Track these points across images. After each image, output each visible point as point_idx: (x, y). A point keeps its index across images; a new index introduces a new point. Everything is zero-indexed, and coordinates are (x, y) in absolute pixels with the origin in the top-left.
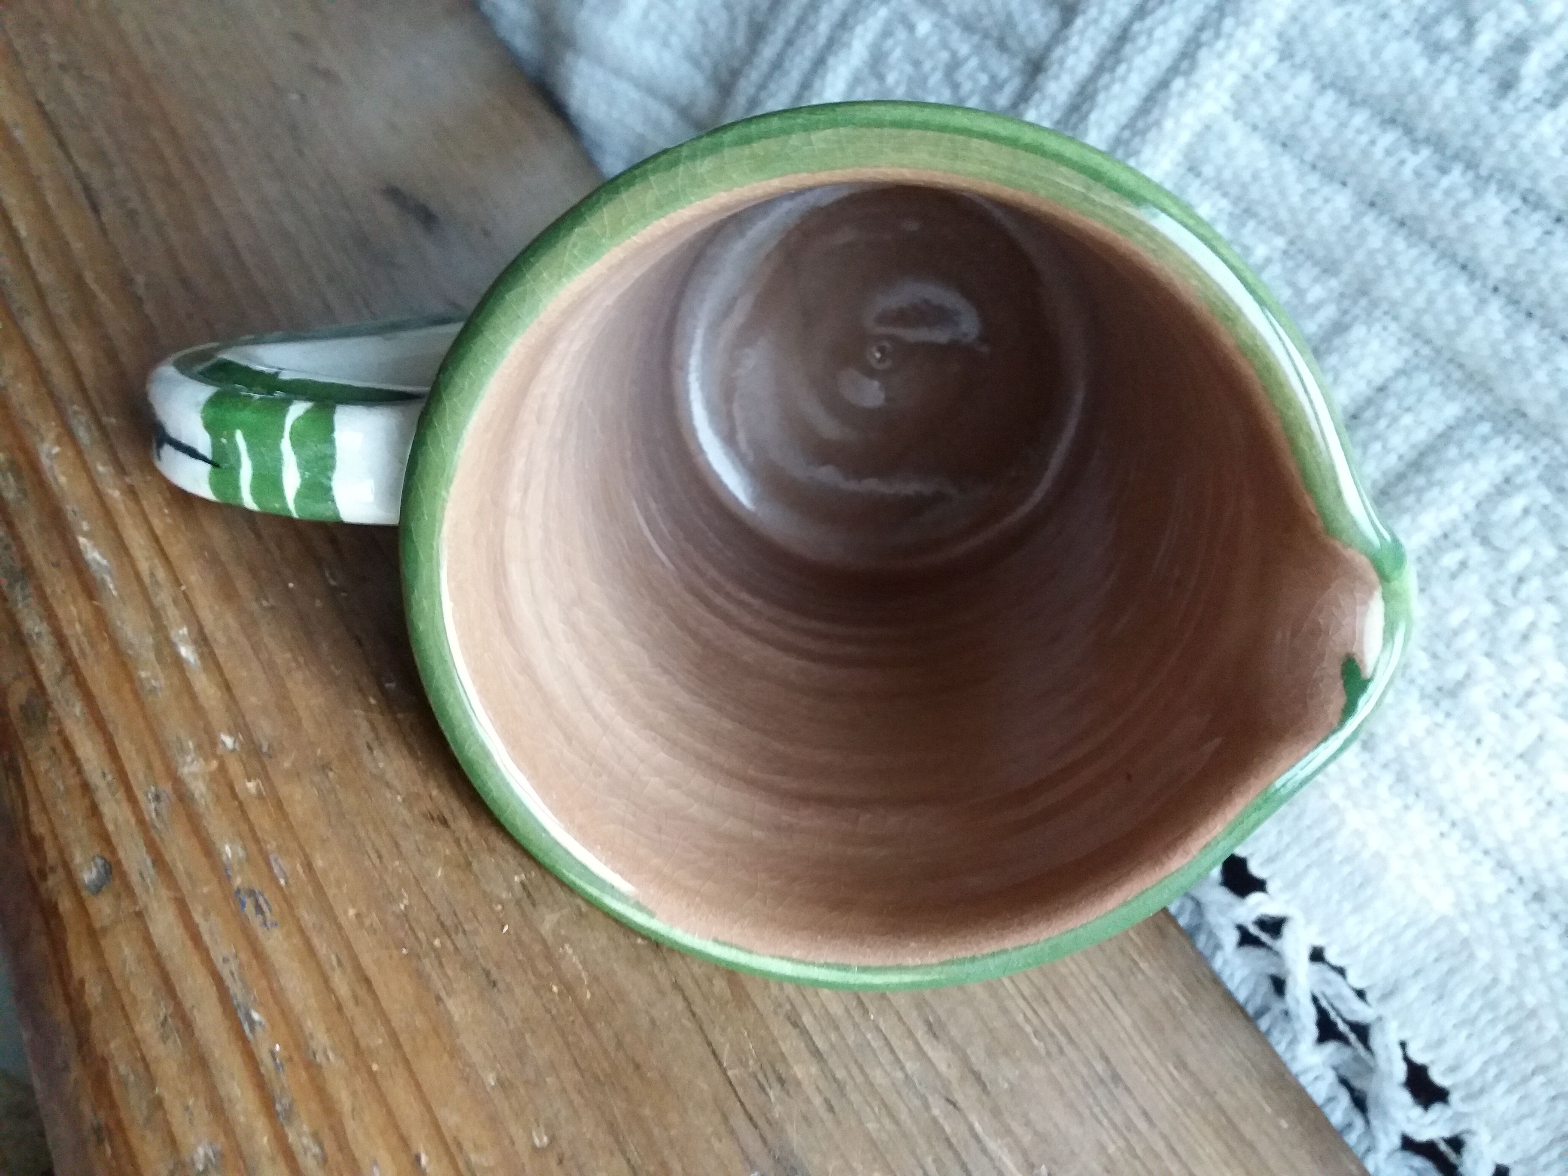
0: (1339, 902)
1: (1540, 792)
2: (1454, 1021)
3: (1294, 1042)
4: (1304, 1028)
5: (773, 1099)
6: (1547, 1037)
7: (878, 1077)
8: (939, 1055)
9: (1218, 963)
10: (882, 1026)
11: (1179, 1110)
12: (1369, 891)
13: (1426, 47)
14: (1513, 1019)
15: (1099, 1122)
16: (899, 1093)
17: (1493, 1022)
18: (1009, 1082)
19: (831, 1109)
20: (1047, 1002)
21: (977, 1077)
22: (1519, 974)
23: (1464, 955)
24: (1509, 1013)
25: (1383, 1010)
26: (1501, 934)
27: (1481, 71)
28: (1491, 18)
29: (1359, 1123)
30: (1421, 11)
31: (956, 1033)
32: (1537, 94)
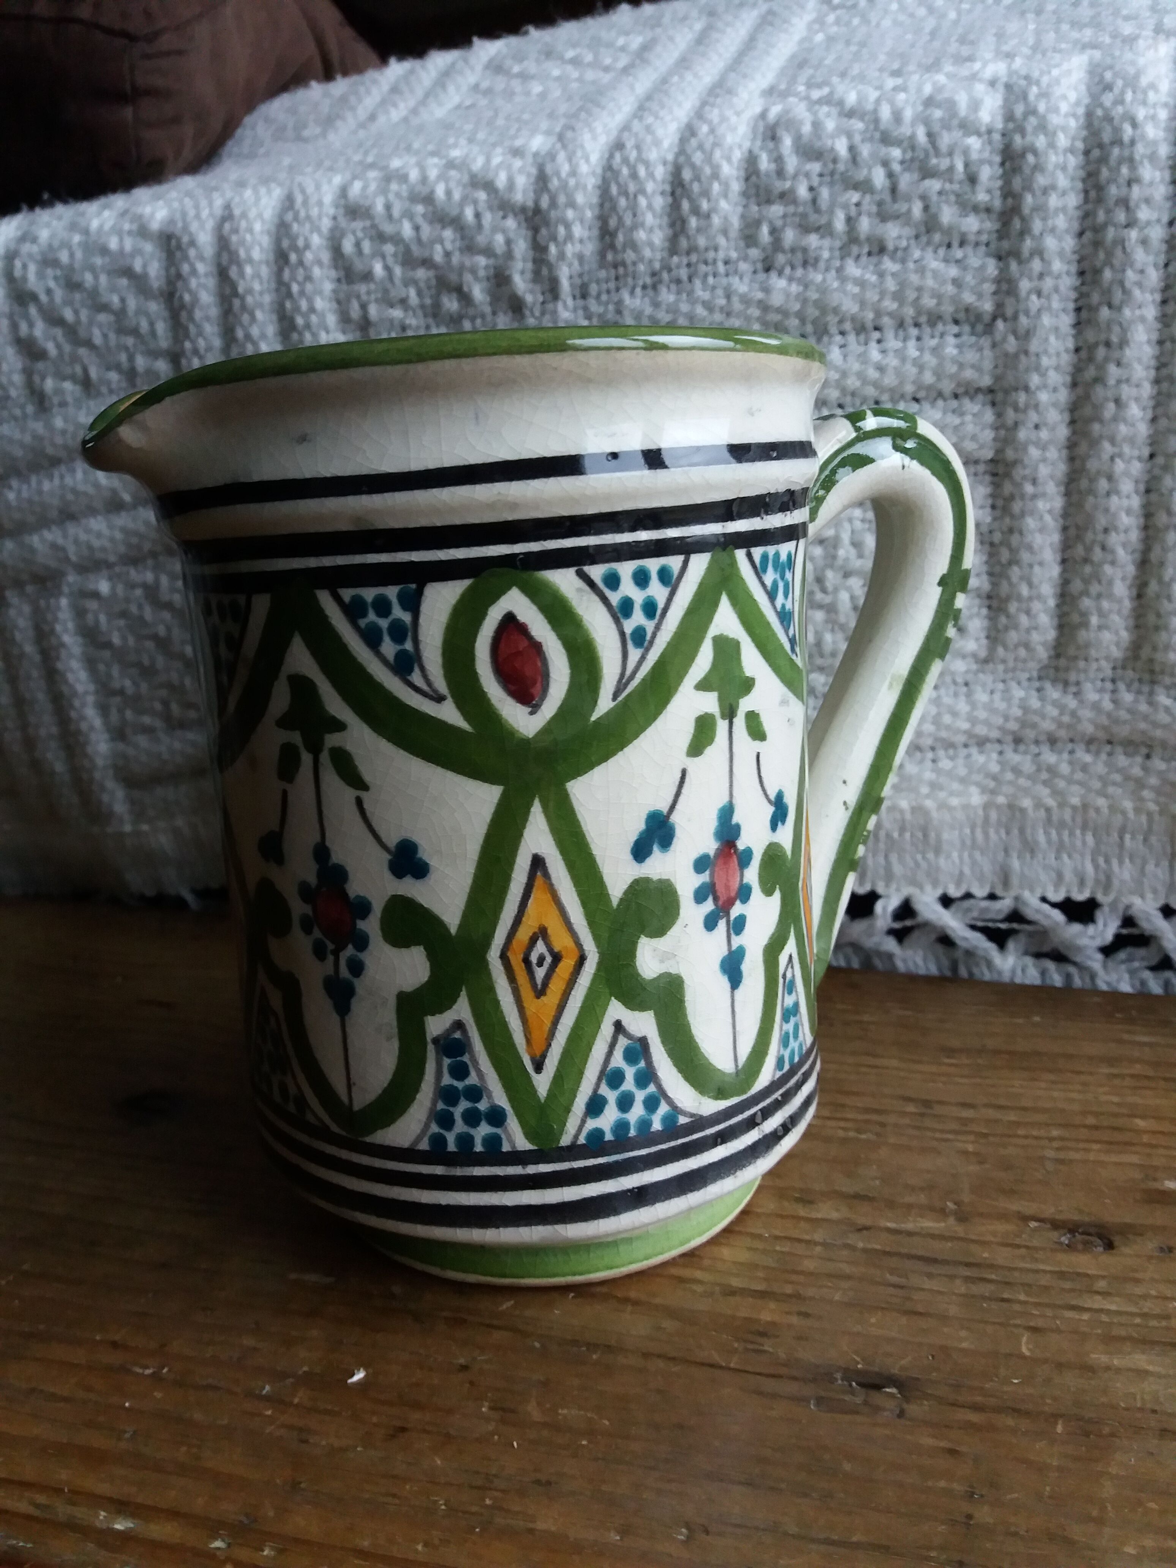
0: (924, 858)
1: (955, 683)
2: (1053, 856)
3: (989, 964)
4: (985, 950)
5: (771, 1350)
6: (1106, 811)
7: (809, 1265)
8: (824, 1211)
9: (901, 966)
10: (777, 1233)
11: (978, 1080)
12: (933, 835)
14: (1079, 820)
15: (946, 1140)
16: (830, 1260)
17: (1072, 834)
18: (876, 1178)
19: (806, 1315)
20: (843, 1106)
21: (857, 1196)
22: (1055, 793)
23: (1018, 814)
24: (1073, 820)
25: (1013, 893)
26: (1022, 781)
27: (494, 313)
28: (468, 277)
29: (1072, 969)
30: (422, 306)
31: (817, 1187)
32: (540, 298)
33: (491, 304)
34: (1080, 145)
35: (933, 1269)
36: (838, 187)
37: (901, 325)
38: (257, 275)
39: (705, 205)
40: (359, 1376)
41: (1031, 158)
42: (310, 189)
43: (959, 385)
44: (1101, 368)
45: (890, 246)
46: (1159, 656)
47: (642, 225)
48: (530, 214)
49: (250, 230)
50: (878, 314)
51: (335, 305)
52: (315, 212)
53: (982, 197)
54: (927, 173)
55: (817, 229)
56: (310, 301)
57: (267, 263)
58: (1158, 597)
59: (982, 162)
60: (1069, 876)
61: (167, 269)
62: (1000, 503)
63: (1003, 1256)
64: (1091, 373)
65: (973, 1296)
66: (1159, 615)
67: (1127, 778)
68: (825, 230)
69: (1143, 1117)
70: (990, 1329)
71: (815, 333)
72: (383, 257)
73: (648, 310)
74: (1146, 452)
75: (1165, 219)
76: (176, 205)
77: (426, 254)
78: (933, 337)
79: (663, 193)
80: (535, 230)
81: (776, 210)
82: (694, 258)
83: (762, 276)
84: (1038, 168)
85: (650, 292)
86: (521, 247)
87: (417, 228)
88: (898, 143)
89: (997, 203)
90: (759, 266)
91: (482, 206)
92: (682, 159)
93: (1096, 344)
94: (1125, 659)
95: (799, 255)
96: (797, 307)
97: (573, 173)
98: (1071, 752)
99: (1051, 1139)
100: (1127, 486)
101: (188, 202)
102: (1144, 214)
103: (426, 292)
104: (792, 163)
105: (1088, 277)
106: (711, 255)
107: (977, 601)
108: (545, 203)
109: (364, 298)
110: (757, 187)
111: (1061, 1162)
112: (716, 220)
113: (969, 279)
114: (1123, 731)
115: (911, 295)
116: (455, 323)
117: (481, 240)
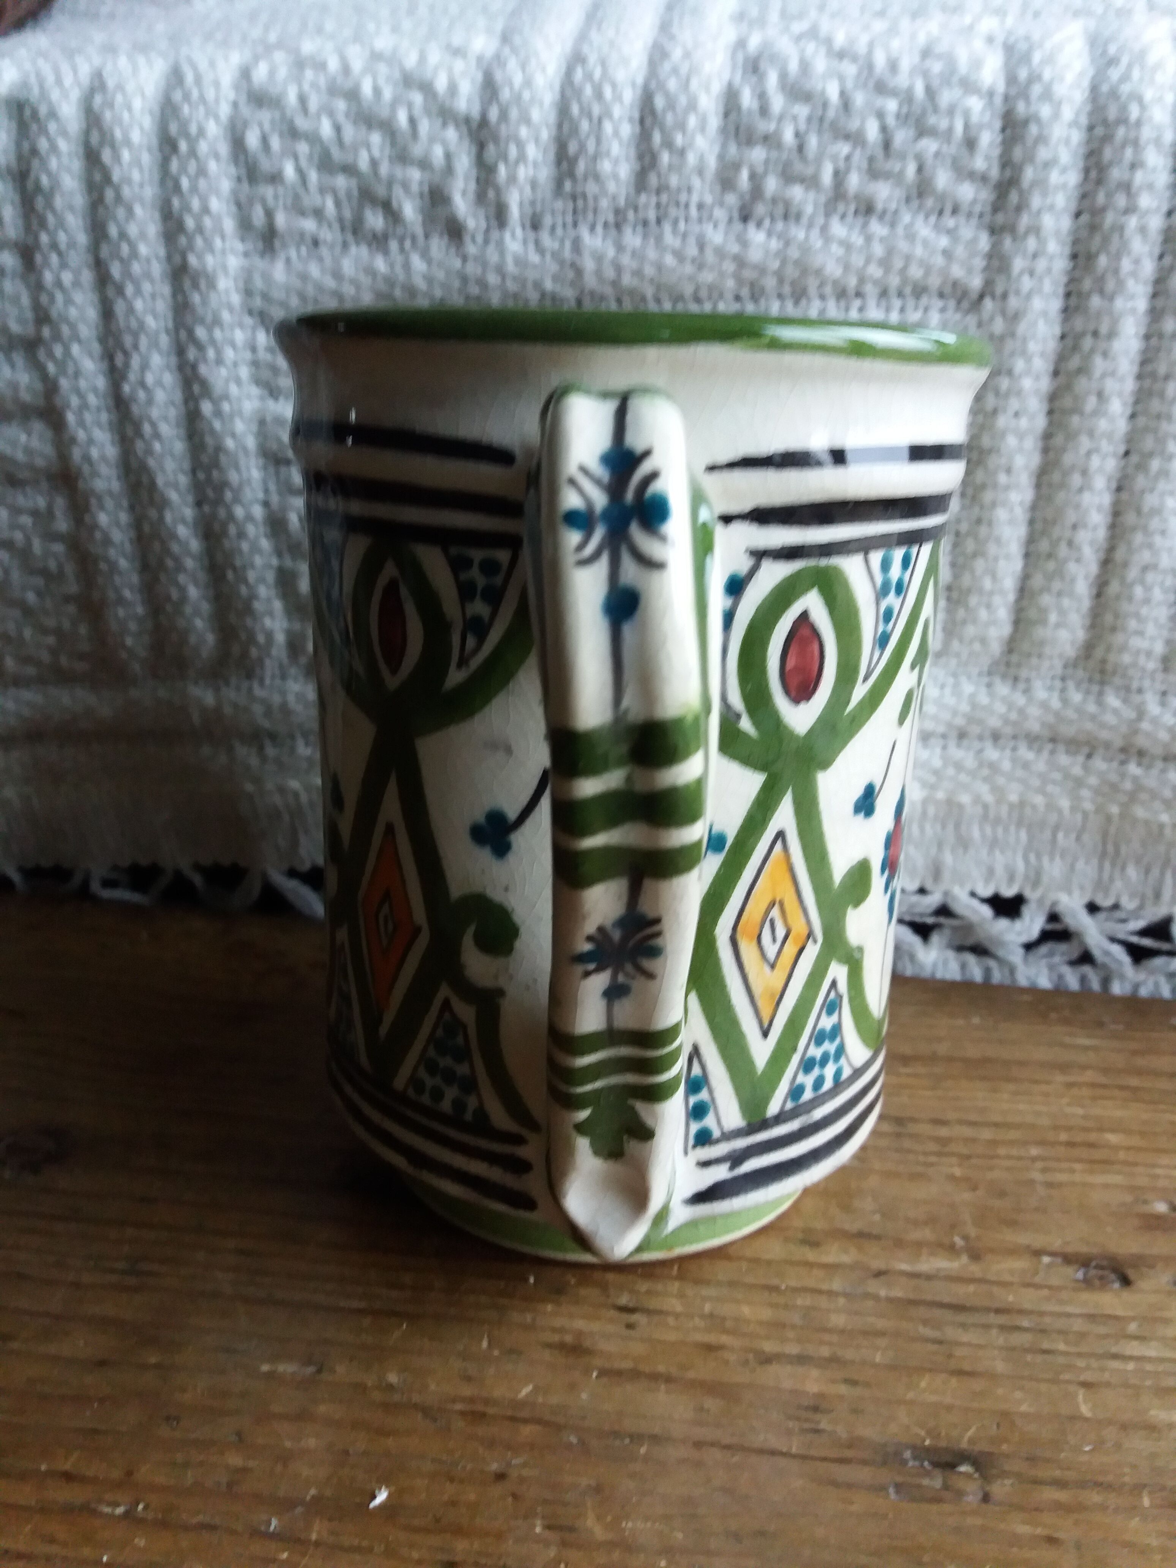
2: (986, 851)
3: (910, 958)
4: (910, 944)
5: (829, 1428)
6: (1042, 809)
7: (838, 1320)
8: (833, 1254)
10: (793, 1283)
13: (369, 245)
14: (1015, 817)
15: (932, 1165)
16: (856, 1313)
17: (1006, 830)
18: (877, 1212)
19: (851, 1382)
21: (861, 1235)
22: (995, 789)
23: (955, 810)
24: (1009, 817)
25: (942, 887)
26: (963, 778)
27: (427, 236)
28: (398, 192)
29: (992, 963)
30: (341, 220)
32: (483, 224)
33: (424, 224)
34: (1084, 121)
35: (962, 1318)
36: (827, 136)
37: (884, 293)
38: (137, 163)
39: (679, 140)
40: (382, 1496)
41: (1033, 129)
42: (203, 66)
44: (1088, 357)
45: (879, 206)
46: (1112, 658)
47: (608, 154)
48: (474, 125)
49: (128, 107)
50: (862, 280)
51: (234, 208)
52: (210, 94)
53: (979, 164)
54: (922, 131)
55: (802, 180)
56: (204, 201)
57: (149, 150)
58: (1118, 597)
59: (981, 127)
60: (1000, 871)
61: (18, 144)
63: (1028, 1299)
64: (1074, 362)
65: (1013, 1349)
66: (1117, 616)
67: (1067, 776)
68: (812, 182)
69: (1113, 1131)
70: (1043, 1387)
71: (793, 294)
72: (296, 158)
73: (610, 252)
74: (1122, 449)
75: (1165, 208)
76: (28, 66)
77: (350, 159)
78: (916, 307)
79: (630, 120)
80: (481, 146)
81: (758, 154)
82: (664, 198)
83: (738, 226)
84: (1042, 139)
85: (613, 232)
86: (464, 163)
87: (338, 129)
88: (893, 93)
89: (995, 173)
90: (736, 215)
91: (418, 110)
92: (653, 84)
93: (1083, 334)
94: (1077, 658)
95: (780, 208)
96: (775, 265)
97: (528, 84)
98: (1014, 749)
99: (1034, 1159)
100: (1100, 483)
101: (41, 62)
102: (1145, 201)
103: (345, 204)
104: (777, 103)
105: (1081, 261)
106: (683, 197)
108: (493, 114)
109: (271, 202)
110: (737, 125)
111: (1050, 1185)
112: (691, 159)
113: (960, 251)
114: (1068, 731)
115: (898, 264)
116: (379, 242)
117: (417, 150)
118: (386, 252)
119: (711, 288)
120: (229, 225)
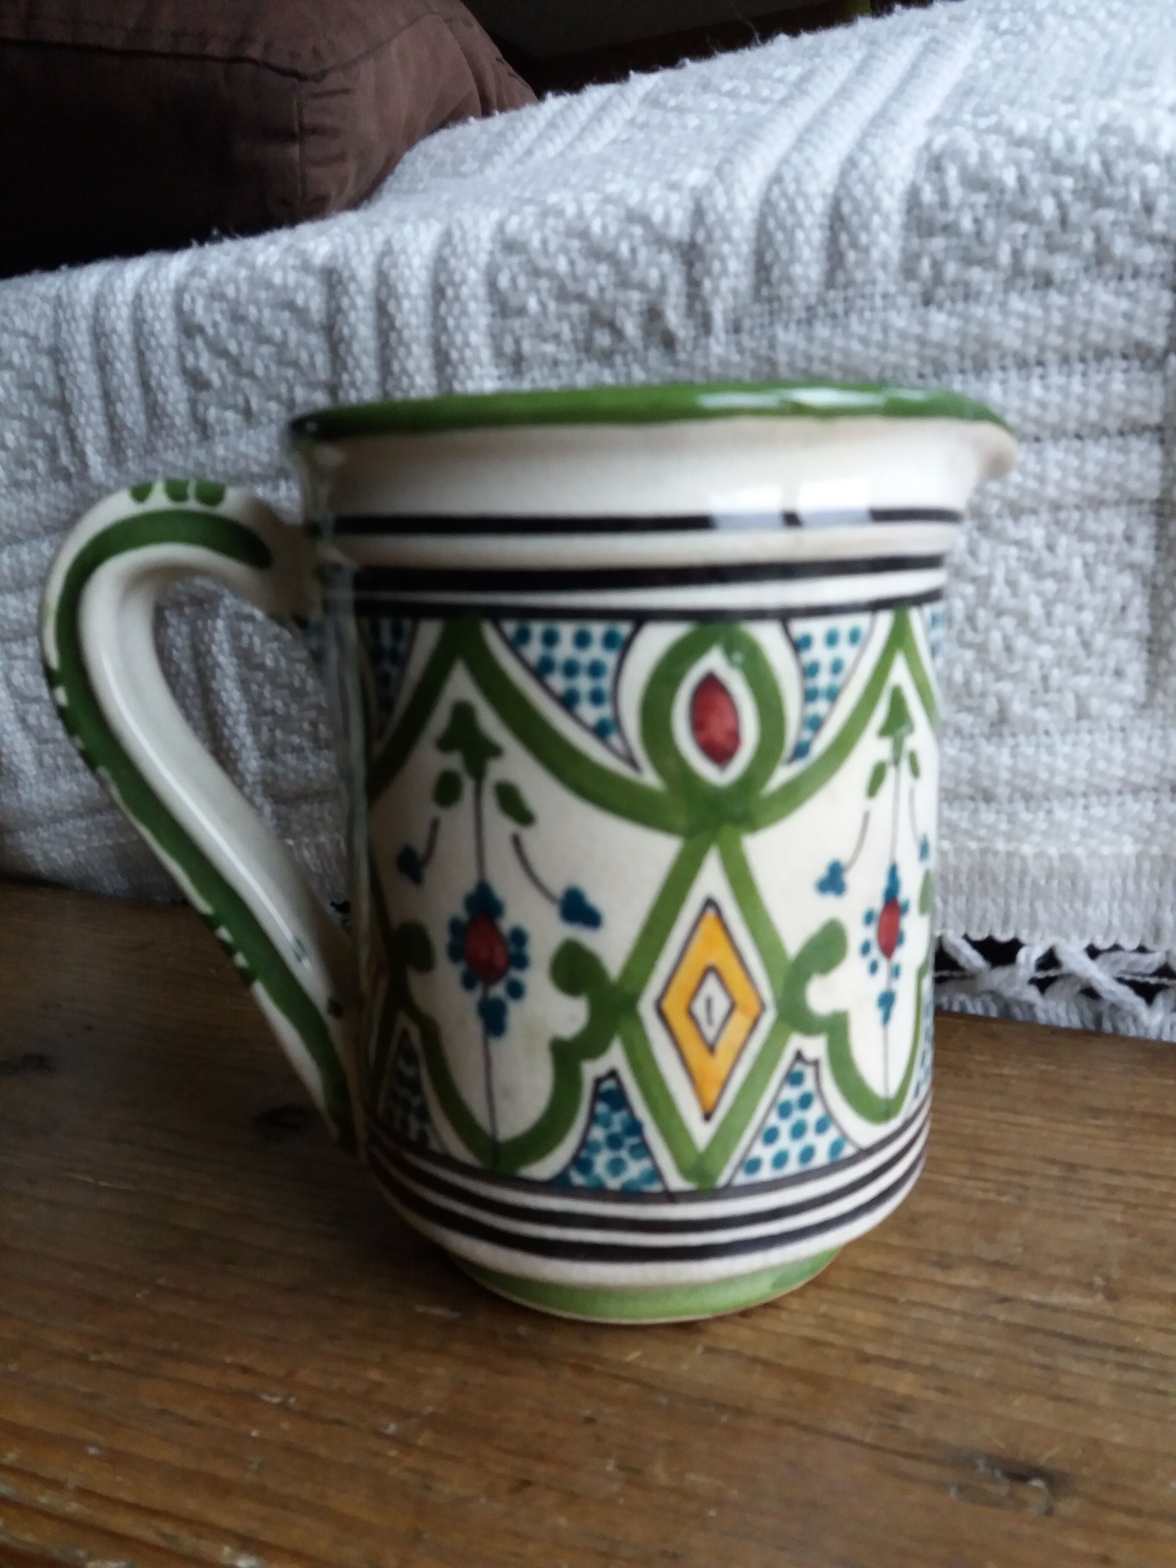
0: (1071, 907)
1: (1110, 728)
3: (1135, 1019)
4: (1132, 1004)
5: (908, 1426)
7: (948, 1335)
8: (963, 1277)
9: (1042, 1017)
10: (914, 1298)
11: (1126, 1145)
12: (1081, 883)
13: (599, 361)
15: (1093, 1209)
16: (968, 1331)
18: (1018, 1245)
19: (943, 1390)
20: (982, 1165)
21: (997, 1264)
25: (1164, 947)
27: (646, 348)
28: (621, 312)
30: (575, 341)
31: (956, 1250)
32: (693, 333)
33: (643, 339)
35: (1079, 1350)
36: (1004, 219)
37: (1066, 360)
38: (414, 310)
39: (864, 238)
42: (468, 224)
43: (1125, 421)
45: (1058, 279)
47: (799, 259)
48: (686, 248)
49: (409, 266)
50: (1042, 348)
51: (489, 340)
52: (472, 246)
53: (1158, 227)
54: (1099, 202)
55: (981, 262)
56: (466, 336)
57: (424, 298)
59: (1158, 191)
61: (328, 303)
62: (1165, 544)
63: (1156, 1342)
65: (1124, 1385)
68: (989, 263)
70: (1144, 1423)
71: (975, 366)
72: (538, 291)
73: (802, 345)
76: (338, 240)
77: (580, 289)
78: (1098, 372)
79: (821, 227)
80: (690, 264)
81: (938, 243)
82: (851, 292)
83: (921, 310)
85: (805, 327)
86: (676, 282)
87: (572, 263)
88: (1070, 172)
90: (919, 300)
91: (638, 241)
92: (842, 193)
95: (960, 290)
96: (955, 342)
97: (731, 207)
101: (350, 237)
103: (579, 327)
104: (956, 194)
106: (868, 290)
107: (1137, 645)
108: (700, 237)
109: (518, 332)
110: (919, 220)
112: (876, 255)
113: (1141, 312)
115: (1078, 329)
116: (606, 357)
117: (636, 275)
118: (612, 366)
119: (896, 368)
120: (486, 354)
